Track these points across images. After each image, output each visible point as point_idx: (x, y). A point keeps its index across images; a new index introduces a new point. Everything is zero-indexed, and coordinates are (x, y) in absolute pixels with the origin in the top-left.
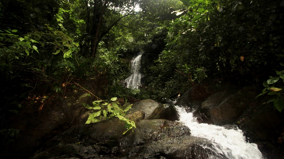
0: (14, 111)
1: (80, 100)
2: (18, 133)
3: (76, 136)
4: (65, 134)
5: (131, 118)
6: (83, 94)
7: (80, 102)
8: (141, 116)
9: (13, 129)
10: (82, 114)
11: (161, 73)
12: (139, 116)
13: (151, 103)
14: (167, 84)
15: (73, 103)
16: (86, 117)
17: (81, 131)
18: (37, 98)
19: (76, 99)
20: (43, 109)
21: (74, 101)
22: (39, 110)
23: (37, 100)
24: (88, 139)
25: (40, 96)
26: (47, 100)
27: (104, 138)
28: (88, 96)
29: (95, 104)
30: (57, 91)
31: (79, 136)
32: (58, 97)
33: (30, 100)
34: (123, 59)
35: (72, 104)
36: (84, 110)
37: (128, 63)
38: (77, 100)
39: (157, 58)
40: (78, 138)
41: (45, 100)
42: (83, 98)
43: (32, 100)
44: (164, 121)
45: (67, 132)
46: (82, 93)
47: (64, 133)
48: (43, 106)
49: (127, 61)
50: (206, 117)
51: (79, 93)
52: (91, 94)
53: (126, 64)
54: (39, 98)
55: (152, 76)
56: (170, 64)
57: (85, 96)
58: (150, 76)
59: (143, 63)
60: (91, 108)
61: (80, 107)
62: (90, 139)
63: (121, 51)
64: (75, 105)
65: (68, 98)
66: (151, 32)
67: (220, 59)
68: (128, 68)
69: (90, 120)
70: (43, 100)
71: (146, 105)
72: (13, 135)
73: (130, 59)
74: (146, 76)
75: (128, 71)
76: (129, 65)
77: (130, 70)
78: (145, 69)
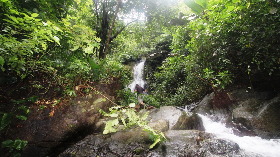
0: (21, 117)
1: (95, 106)
2: (26, 145)
3: (92, 149)
4: (79, 146)
5: (155, 128)
6: (98, 99)
7: (95, 108)
8: (166, 126)
9: (20, 141)
10: (97, 122)
11: (165, 80)
12: (164, 125)
13: (173, 111)
14: (177, 90)
15: (88, 109)
16: (101, 125)
17: (97, 142)
18: (47, 103)
19: (91, 104)
20: (54, 115)
21: (89, 106)
22: (50, 116)
23: (47, 105)
24: (107, 153)
25: (49, 101)
26: (58, 104)
27: (126, 151)
28: (104, 101)
29: (112, 110)
30: (71, 94)
31: (96, 148)
32: (71, 102)
33: (40, 104)
34: (126, 66)
35: (87, 111)
36: (98, 117)
37: (130, 70)
38: (92, 106)
39: (161, 65)
40: (94, 151)
41: (56, 105)
42: (98, 103)
43: (41, 104)
44: (198, 133)
45: (81, 144)
46: (96, 97)
47: (77, 145)
48: (54, 111)
49: (129, 68)
50: (244, 127)
51: (94, 98)
52: (106, 99)
53: (129, 70)
54: (49, 102)
55: (155, 82)
56: (175, 70)
57: (101, 101)
58: (153, 83)
59: (146, 70)
60: (107, 115)
61: (94, 113)
62: (110, 153)
63: (124, 58)
64: (90, 112)
65: (82, 103)
66: (155, 39)
67: (252, 61)
68: (131, 75)
69: (107, 129)
70: (54, 104)
71: (168, 113)
72: (20, 148)
73: (133, 66)
74: (149, 83)
75: (130, 78)
76: (132, 72)
77: (132, 77)
78: (148, 76)
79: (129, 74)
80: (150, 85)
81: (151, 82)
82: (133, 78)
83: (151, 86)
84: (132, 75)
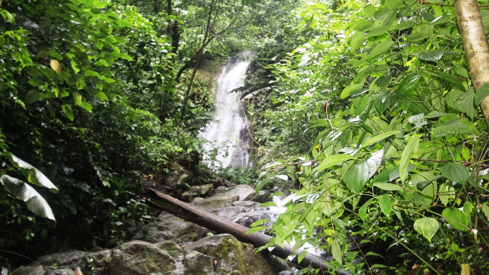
49: (206, 78)
53: (205, 85)
58: (263, 126)
68: (208, 99)
73: (216, 72)
74: (254, 126)
75: (207, 107)
76: (213, 90)
77: (212, 104)
78: (253, 105)
79: (205, 97)
80: (256, 131)
81: (258, 124)
82: (214, 107)
83: (259, 135)
84: (211, 99)
